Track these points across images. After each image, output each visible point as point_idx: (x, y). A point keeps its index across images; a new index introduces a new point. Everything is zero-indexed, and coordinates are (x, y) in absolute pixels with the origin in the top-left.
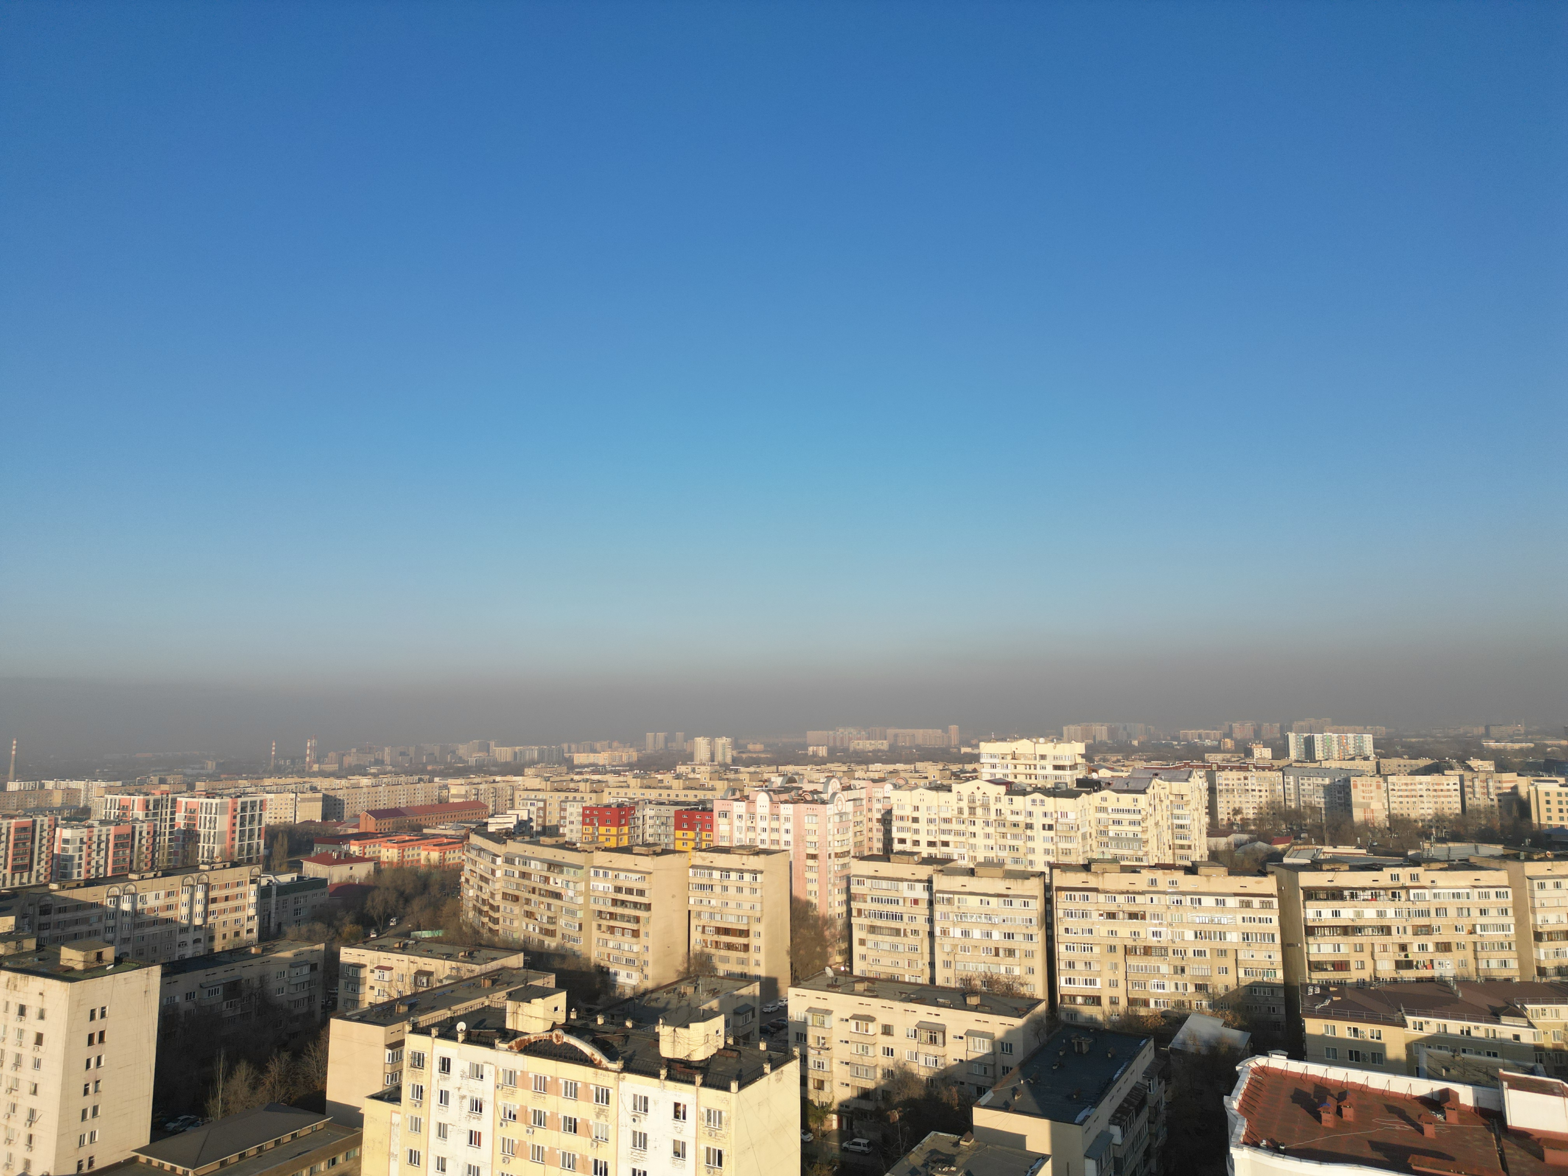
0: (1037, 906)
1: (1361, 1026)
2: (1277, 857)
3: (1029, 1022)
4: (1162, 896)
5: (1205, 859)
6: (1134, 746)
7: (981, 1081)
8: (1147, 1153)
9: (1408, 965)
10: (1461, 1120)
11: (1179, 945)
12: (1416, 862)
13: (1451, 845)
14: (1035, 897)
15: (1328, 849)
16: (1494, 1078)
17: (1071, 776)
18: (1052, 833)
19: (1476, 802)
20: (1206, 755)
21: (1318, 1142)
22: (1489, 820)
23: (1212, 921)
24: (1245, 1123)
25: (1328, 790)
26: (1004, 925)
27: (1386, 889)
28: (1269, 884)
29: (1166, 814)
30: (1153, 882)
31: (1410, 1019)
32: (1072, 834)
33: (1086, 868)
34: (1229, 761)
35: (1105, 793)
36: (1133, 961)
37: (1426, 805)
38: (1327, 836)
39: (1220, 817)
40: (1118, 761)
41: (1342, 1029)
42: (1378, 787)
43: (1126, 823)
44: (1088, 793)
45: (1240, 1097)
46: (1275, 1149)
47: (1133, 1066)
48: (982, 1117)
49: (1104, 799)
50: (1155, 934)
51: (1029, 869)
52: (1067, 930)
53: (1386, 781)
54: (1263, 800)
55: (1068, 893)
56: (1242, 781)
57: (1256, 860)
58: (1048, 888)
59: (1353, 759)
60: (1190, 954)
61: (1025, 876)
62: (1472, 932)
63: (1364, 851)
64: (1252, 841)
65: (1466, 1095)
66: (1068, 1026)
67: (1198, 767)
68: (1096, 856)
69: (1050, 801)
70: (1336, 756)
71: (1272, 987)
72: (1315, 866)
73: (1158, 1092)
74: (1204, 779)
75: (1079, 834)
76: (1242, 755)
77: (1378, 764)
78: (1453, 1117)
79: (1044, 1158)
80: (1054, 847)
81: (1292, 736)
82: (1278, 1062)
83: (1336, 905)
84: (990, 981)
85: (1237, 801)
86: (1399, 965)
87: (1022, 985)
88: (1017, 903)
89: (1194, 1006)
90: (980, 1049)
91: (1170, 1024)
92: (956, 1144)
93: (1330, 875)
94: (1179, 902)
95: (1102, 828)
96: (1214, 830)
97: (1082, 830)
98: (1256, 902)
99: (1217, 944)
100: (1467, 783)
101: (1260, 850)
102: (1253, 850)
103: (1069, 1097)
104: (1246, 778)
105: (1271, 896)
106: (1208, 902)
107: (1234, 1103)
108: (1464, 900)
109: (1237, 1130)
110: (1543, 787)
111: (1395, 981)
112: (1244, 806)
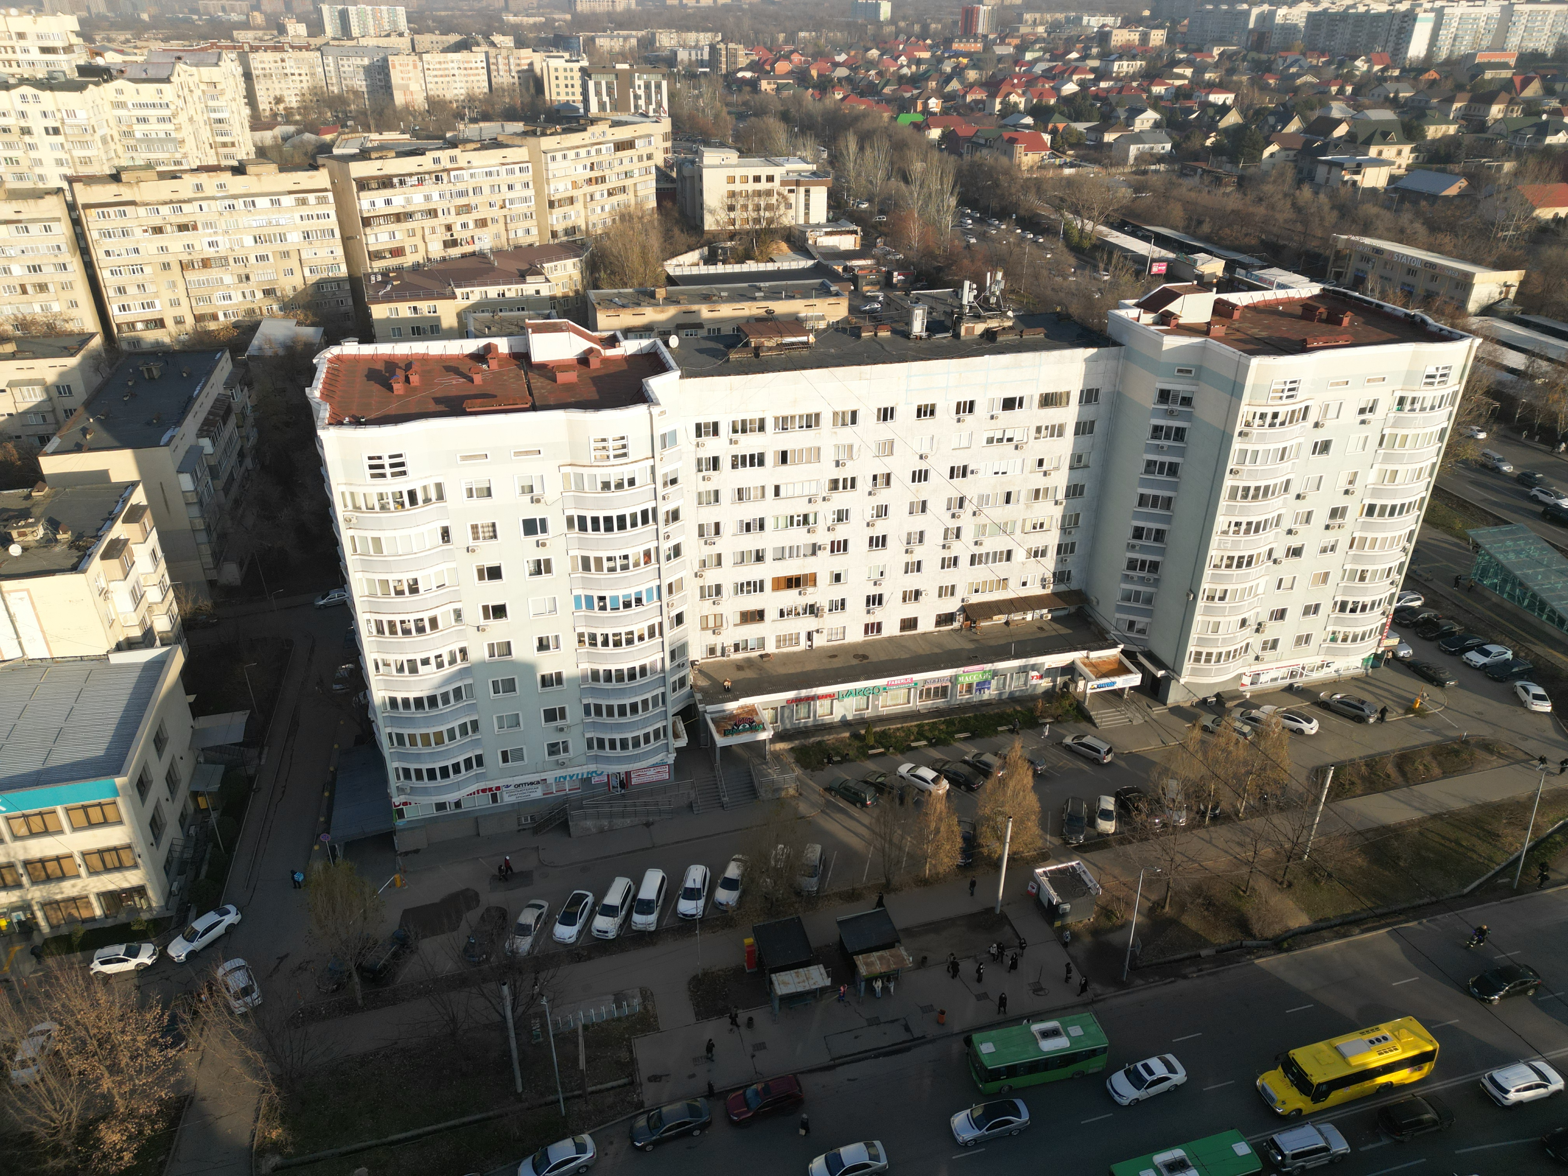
0: (63, 230)
1: (419, 304)
2: (326, 149)
3: (84, 358)
4: (212, 202)
5: (253, 156)
6: (143, 21)
7: (42, 430)
8: (241, 455)
9: (454, 243)
10: (500, 366)
11: (239, 253)
12: (453, 144)
13: (482, 124)
14: (58, 220)
15: (374, 136)
16: (522, 328)
17: (69, 61)
18: (59, 139)
19: (500, 80)
20: (235, 33)
21: (393, 409)
22: (512, 98)
23: (270, 224)
24: (328, 407)
25: (369, 71)
26: (24, 256)
27: (429, 173)
28: (321, 178)
29: (200, 106)
30: (199, 187)
31: (458, 291)
32: (88, 137)
33: (116, 178)
34: (261, 40)
35: (119, 83)
36: (191, 276)
37: (458, 85)
38: (372, 123)
39: (261, 107)
40: (128, 41)
41: (404, 310)
42: (415, 67)
43: (153, 120)
44: (97, 84)
45: (320, 386)
46: (357, 422)
47: (213, 379)
48: (50, 465)
49: (120, 92)
50: (210, 244)
51: (41, 185)
52: (108, 253)
53: (421, 59)
54: (305, 85)
55: (100, 210)
56: (280, 64)
57: (306, 154)
58: (72, 207)
59: (388, 35)
60: (252, 260)
61: (38, 195)
62: (503, 207)
63: (407, 136)
64: (299, 132)
65: (503, 345)
66: (131, 354)
67: (227, 48)
68: (124, 163)
69: (46, 96)
70: (372, 32)
71: (338, 281)
72: (364, 155)
73: (242, 398)
74: (237, 63)
75: (97, 137)
76: (275, 32)
77: (412, 41)
78: (494, 364)
79: (134, 485)
80: (68, 156)
81: (325, 8)
82: (351, 348)
83: (387, 193)
84: (23, 324)
85: (278, 88)
86: (447, 244)
87: (66, 321)
88: (34, 228)
89: (265, 311)
90: (33, 398)
91: (243, 333)
92: (29, 497)
93: (378, 164)
94: (232, 207)
95: (125, 129)
96: (257, 123)
97: (100, 133)
98: (311, 198)
99: (279, 246)
100: (492, 60)
101: (309, 142)
102: (302, 142)
103: (149, 423)
104: (283, 61)
105: (326, 190)
106: (263, 203)
107: (315, 393)
108: (495, 177)
109: (321, 415)
110: (554, 63)
111: (444, 259)
112: (285, 93)
